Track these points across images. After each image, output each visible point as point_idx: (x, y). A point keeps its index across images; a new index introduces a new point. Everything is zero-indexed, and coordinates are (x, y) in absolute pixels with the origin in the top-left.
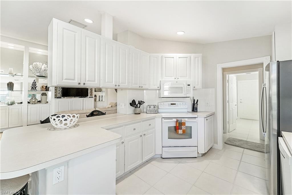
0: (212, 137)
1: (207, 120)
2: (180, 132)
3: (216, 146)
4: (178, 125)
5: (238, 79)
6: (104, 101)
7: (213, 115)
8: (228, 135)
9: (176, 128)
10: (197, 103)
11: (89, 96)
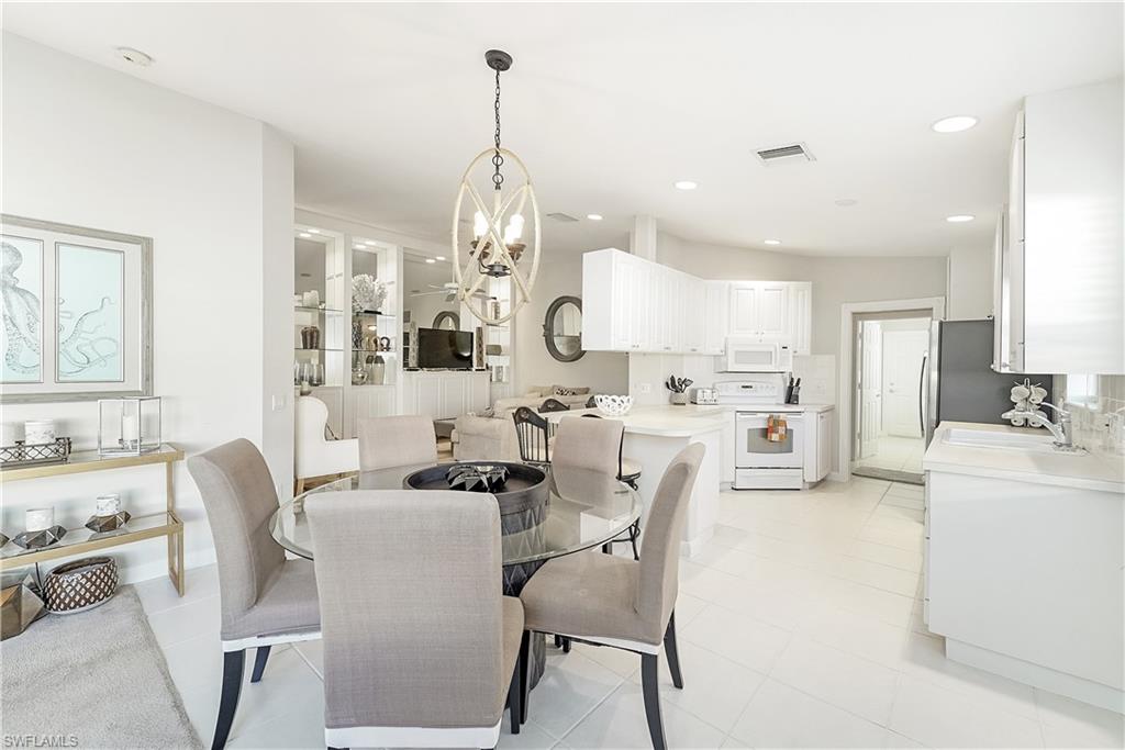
0: (830, 457)
1: (822, 417)
2: (775, 437)
3: (835, 476)
4: (771, 424)
5: (884, 330)
6: (507, 383)
7: (831, 410)
8: (858, 464)
9: (765, 433)
10: (798, 384)
11: (475, 367)
